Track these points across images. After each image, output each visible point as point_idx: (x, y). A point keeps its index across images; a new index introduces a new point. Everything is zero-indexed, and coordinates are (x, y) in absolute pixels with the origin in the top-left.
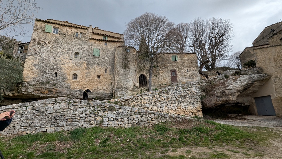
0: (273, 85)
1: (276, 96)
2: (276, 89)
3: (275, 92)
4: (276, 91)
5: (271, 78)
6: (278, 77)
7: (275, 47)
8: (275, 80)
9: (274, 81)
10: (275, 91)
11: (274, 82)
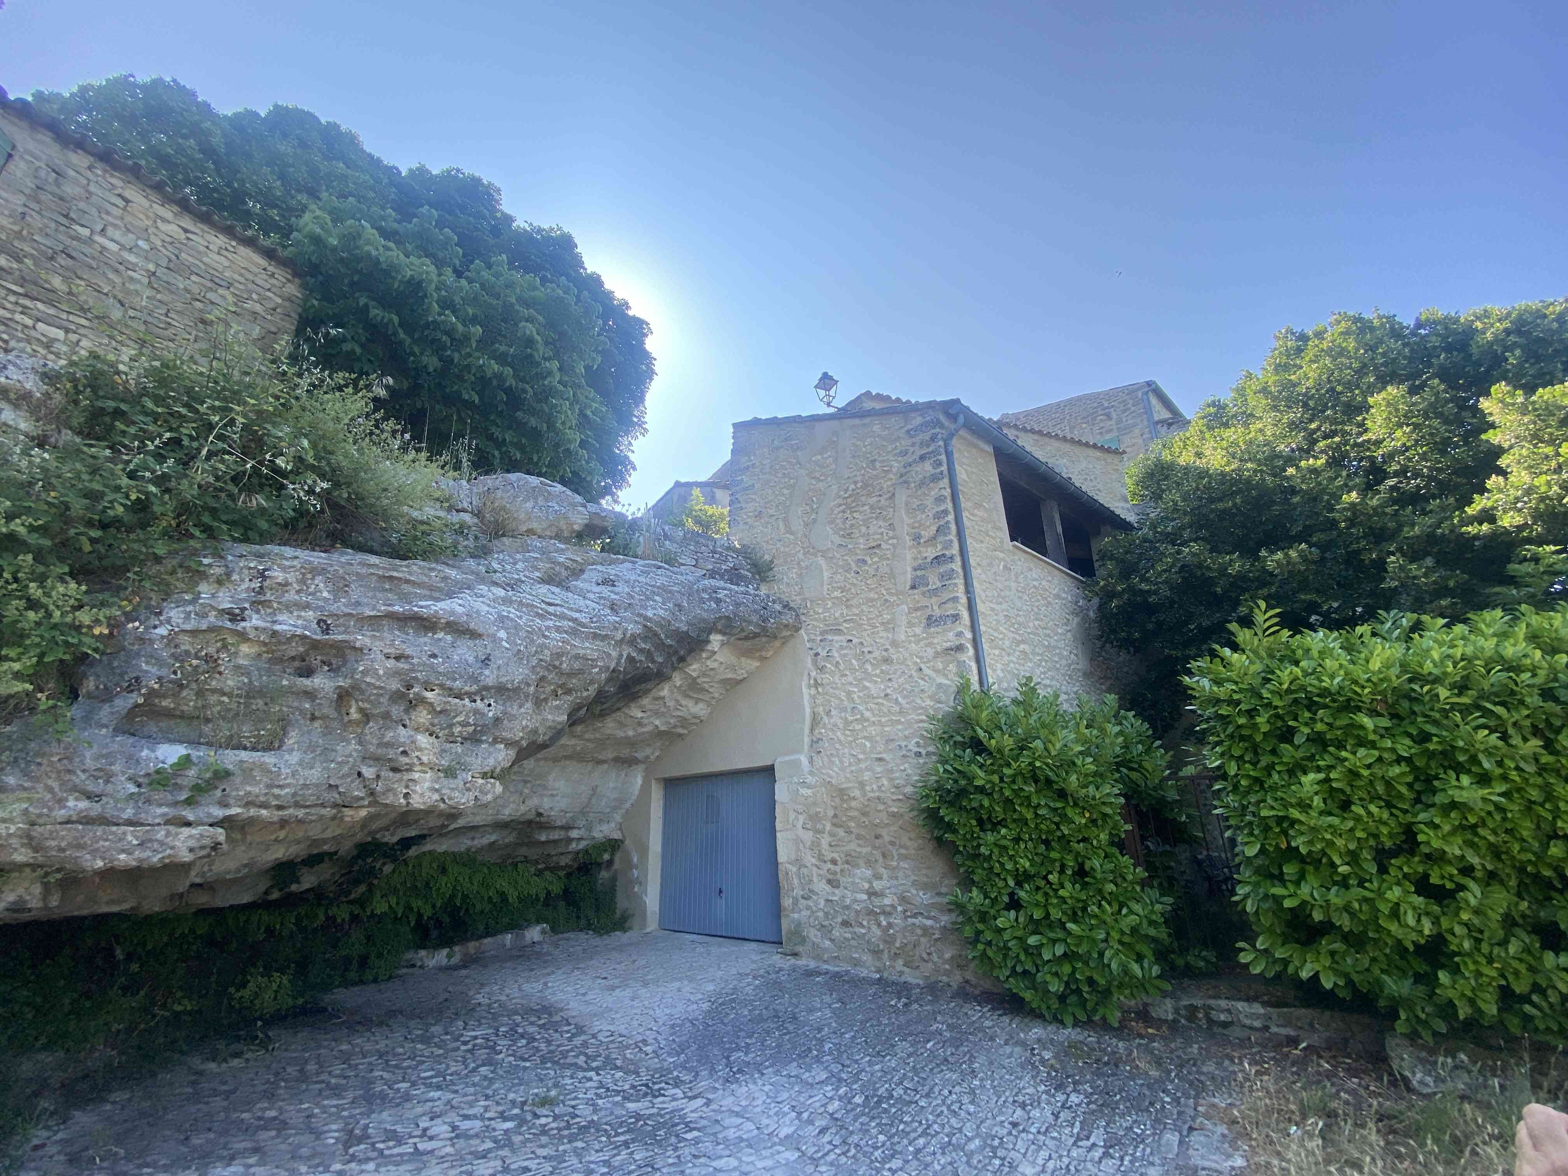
0: (805, 690)
1: (811, 773)
2: (815, 721)
3: (807, 740)
4: (812, 730)
5: (802, 632)
6: (839, 632)
7: (857, 421)
8: (819, 650)
9: (817, 654)
10: (807, 731)
11: (815, 663)
